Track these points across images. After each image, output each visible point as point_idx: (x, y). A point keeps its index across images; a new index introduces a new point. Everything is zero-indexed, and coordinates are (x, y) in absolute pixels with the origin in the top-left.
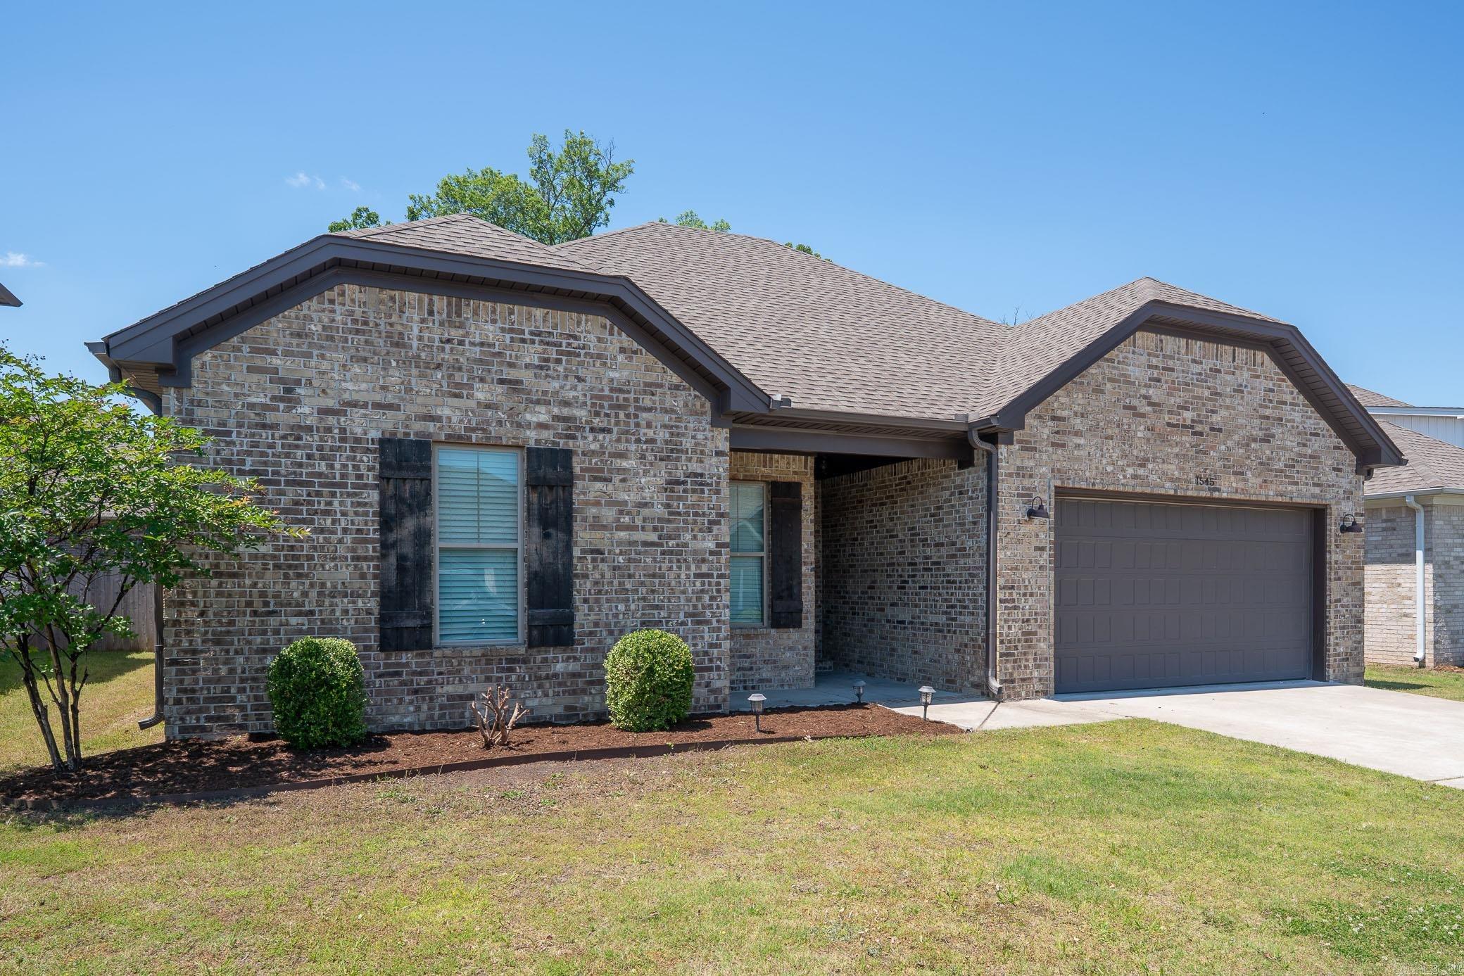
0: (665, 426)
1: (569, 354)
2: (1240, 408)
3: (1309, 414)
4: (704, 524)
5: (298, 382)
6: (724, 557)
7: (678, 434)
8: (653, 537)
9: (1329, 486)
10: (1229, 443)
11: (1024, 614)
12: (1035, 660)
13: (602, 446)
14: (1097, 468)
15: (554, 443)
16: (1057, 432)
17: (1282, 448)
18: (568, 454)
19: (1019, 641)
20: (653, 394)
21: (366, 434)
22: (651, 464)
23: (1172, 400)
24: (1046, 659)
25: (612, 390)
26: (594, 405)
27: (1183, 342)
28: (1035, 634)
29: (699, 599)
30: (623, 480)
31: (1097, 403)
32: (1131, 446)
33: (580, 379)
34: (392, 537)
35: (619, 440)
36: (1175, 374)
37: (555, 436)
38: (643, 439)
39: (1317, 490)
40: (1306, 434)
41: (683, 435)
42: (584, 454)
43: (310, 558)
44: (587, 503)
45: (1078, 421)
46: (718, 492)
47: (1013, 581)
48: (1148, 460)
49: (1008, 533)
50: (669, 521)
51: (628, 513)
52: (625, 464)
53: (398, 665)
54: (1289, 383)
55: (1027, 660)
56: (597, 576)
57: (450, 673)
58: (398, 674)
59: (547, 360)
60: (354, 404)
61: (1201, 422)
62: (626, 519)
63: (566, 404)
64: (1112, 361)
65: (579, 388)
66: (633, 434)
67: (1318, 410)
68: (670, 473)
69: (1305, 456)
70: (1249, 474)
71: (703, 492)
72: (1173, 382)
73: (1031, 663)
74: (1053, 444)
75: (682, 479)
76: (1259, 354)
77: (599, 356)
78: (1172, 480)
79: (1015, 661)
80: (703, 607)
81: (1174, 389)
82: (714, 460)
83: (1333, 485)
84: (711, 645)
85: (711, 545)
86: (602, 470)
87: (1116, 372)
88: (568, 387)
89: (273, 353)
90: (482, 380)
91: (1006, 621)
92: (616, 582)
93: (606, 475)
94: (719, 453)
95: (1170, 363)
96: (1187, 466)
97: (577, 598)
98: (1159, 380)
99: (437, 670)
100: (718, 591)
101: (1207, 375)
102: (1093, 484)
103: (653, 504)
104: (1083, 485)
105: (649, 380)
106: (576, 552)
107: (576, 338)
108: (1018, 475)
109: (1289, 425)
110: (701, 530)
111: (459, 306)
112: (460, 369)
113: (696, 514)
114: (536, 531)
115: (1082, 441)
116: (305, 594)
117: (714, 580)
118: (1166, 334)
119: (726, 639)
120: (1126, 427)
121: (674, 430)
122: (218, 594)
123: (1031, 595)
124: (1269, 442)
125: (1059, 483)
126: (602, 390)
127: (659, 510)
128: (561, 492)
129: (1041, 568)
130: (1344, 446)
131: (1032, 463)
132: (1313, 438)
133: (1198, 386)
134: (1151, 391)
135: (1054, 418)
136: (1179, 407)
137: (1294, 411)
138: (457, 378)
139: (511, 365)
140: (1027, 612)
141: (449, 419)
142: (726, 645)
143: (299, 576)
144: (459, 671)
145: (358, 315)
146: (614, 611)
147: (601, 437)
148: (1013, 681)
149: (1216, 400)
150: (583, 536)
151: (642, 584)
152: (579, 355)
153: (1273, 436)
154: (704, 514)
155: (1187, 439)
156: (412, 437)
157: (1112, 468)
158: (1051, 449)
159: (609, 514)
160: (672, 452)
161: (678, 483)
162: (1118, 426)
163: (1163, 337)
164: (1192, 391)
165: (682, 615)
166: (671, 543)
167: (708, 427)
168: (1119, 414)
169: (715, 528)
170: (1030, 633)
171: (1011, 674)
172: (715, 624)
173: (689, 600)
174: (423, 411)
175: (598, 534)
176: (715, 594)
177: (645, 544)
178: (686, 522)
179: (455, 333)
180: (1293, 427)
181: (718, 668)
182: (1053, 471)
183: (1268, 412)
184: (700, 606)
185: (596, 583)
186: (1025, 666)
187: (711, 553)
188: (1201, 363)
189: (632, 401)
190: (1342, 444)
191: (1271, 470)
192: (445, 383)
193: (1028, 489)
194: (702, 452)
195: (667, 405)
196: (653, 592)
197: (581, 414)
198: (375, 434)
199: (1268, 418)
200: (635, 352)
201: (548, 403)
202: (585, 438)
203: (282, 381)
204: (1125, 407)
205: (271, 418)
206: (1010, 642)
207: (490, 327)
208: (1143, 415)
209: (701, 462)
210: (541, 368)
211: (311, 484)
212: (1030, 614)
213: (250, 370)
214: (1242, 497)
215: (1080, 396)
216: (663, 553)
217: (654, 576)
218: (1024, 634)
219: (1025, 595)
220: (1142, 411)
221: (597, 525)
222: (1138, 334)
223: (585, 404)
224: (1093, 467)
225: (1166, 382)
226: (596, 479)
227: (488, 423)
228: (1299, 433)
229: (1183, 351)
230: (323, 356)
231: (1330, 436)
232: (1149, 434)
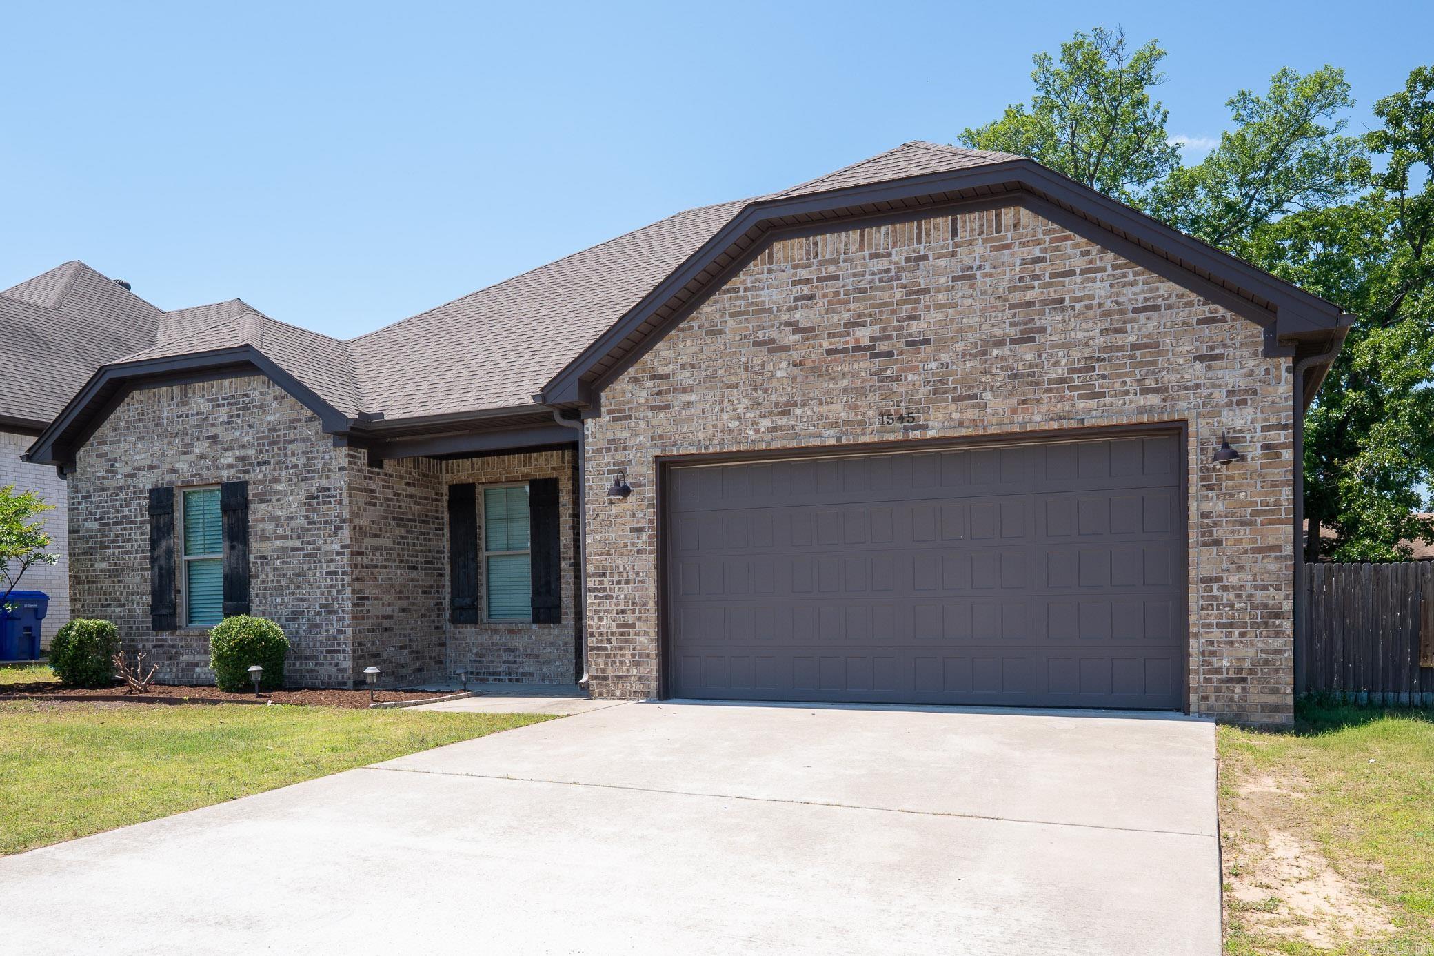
0: (303, 453)
1: (244, 409)
2: (968, 302)
3: (1131, 277)
4: (331, 530)
5: (116, 460)
6: (346, 557)
7: (312, 457)
8: (298, 544)
9: (1186, 388)
10: (945, 357)
11: (617, 604)
12: (633, 656)
13: (265, 475)
14: (714, 426)
15: (238, 478)
16: (659, 393)
17: (1063, 345)
18: (244, 485)
19: (613, 634)
20: (295, 429)
21: (144, 487)
22: (295, 484)
23: (835, 318)
24: (648, 656)
25: (269, 431)
26: (259, 444)
27: (854, 235)
28: (633, 626)
29: (329, 593)
30: (278, 500)
31: (713, 348)
32: (766, 390)
33: (251, 427)
34: (156, 554)
35: (275, 469)
36: (841, 282)
37: (239, 471)
38: (290, 465)
39: (1154, 400)
40: (1123, 312)
41: (316, 458)
42: (254, 483)
43: (123, 570)
44: (257, 520)
45: (688, 373)
46: (340, 502)
47: (604, 568)
48: (794, 404)
49: (597, 515)
50: (308, 530)
51: (282, 526)
52: (279, 487)
53: (163, 640)
54: (1079, 239)
55: (623, 656)
56: (264, 576)
57: (187, 646)
58: (162, 646)
59: (231, 417)
60: (138, 469)
61: (889, 338)
62: (280, 531)
63: (243, 447)
64: (736, 290)
65: (250, 434)
66: (283, 463)
67: (1150, 268)
68: (308, 490)
69: (1121, 348)
70: (988, 396)
71: (330, 503)
72: (837, 294)
73: (628, 660)
74: (653, 408)
75: (316, 494)
76: (1008, 215)
77: (261, 406)
78: (835, 425)
79: (608, 656)
80: (333, 600)
81: (840, 302)
82: (338, 474)
83: (1197, 386)
84: (339, 632)
85: (337, 547)
86: (264, 494)
87: (743, 302)
88: (243, 435)
89: (105, 443)
90: (198, 439)
91: (596, 612)
92: (275, 580)
93: (268, 497)
94: (341, 469)
95: (832, 270)
96: (863, 402)
97: (253, 593)
98: (811, 297)
99: (181, 644)
100: (343, 586)
101: (899, 269)
102: (706, 447)
103: (297, 517)
104: (693, 450)
105: (292, 417)
106: (252, 559)
107: (247, 395)
108: (608, 449)
109: (1078, 306)
110: (330, 536)
111: (186, 390)
112: (187, 434)
113: (326, 522)
114: (227, 544)
115: (693, 397)
116: (121, 593)
117: (339, 577)
118: (824, 232)
119: (349, 626)
120: (757, 368)
121: (310, 455)
122: (89, 594)
123: (627, 582)
124: (1033, 340)
125: (658, 452)
126: (264, 432)
127: (301, 522)
128: (240, 515)
129: (639, 551)
130: (1228, 315)
131: (625, 434)
132: (1142, 316)
133: (882, 289)
134: (797, 315)
135: (653, 378)
136: (846, 325)
137: (1094, 280)
138: (186, 442)
139: (213, 425)
140: (622, 602)
141: (183, 470)
142: (349, 631)
143: (119, 582)
144: (191, 646)
145: (139, 411)
146: (275, 603)
147: (264, 468)
148: (606, 678)
149: (918, 301)
150: (256, 546)
151: (292, 581)
152: (249, 409)
153: (1042, 330)
154: (331, 522)
155: (863, 365)
156: (165, 486)
157: (737, 423)
158: (650, 414)
159: (270, 527)
160: (308, 473)
161: (314, 497)
162: (746, 369)
163: (819, 238)
164: (870, 298)
165: (318, 606)
166: (310, 547)
167: (332, 448)
168: (747, 354)
169: (339, 532)
170: (626, 626)
171: (603, 670)
172: (341, 614)
173: (322, 594)
174: (170, 467)
175: (264, 544)
176: (340, 588)
177: (294, 549)
178: (319, 529)
179: (184, 409)
180: (1089, 307)
181: (344, 651)
182: (653, 438)
183: (1028, 296)
184: (330, 599)
185: (263, 581)
186: (621, 663)
187: (338, 554)
188: (889, 255)
189: (282, 436)
190: (1222, 311)
191: (1038, 383)
192: (180, 446)
193: (622, 463)
194: (329, 470)
195: (304, 435)
196: (299, 587)
197: (251, 452)
198: (148, 487)
199: (1030, 304)
200: (283, 398)
201: (232, 449)
202: (254, 471)
203: (109, 460)
204: (756, 344)
205: (107, 483)
206: (601, 634)
207: (201, 400)
208: (785, 349)
209: (329, 478)
210: (228, 423)
211: (121, 523)
212: (626, 604)
213: (98, 456)
214: (970, 432)
215: (689, 343)
216: (304, 556)
217: (299, 575)
218: (618, 626)
219: (619, 582)
220: (784, 342)
221: (264, 538)
222: (777, 246)
223: (253, 444)
224: (709, 426)
225: (825, 296)
226: (262, 501)
227: (201, 469)
228: (1105, 315)
229: (854, 247)
230: (125, 440)
231: (1189, 304)
232: (796, 371)
